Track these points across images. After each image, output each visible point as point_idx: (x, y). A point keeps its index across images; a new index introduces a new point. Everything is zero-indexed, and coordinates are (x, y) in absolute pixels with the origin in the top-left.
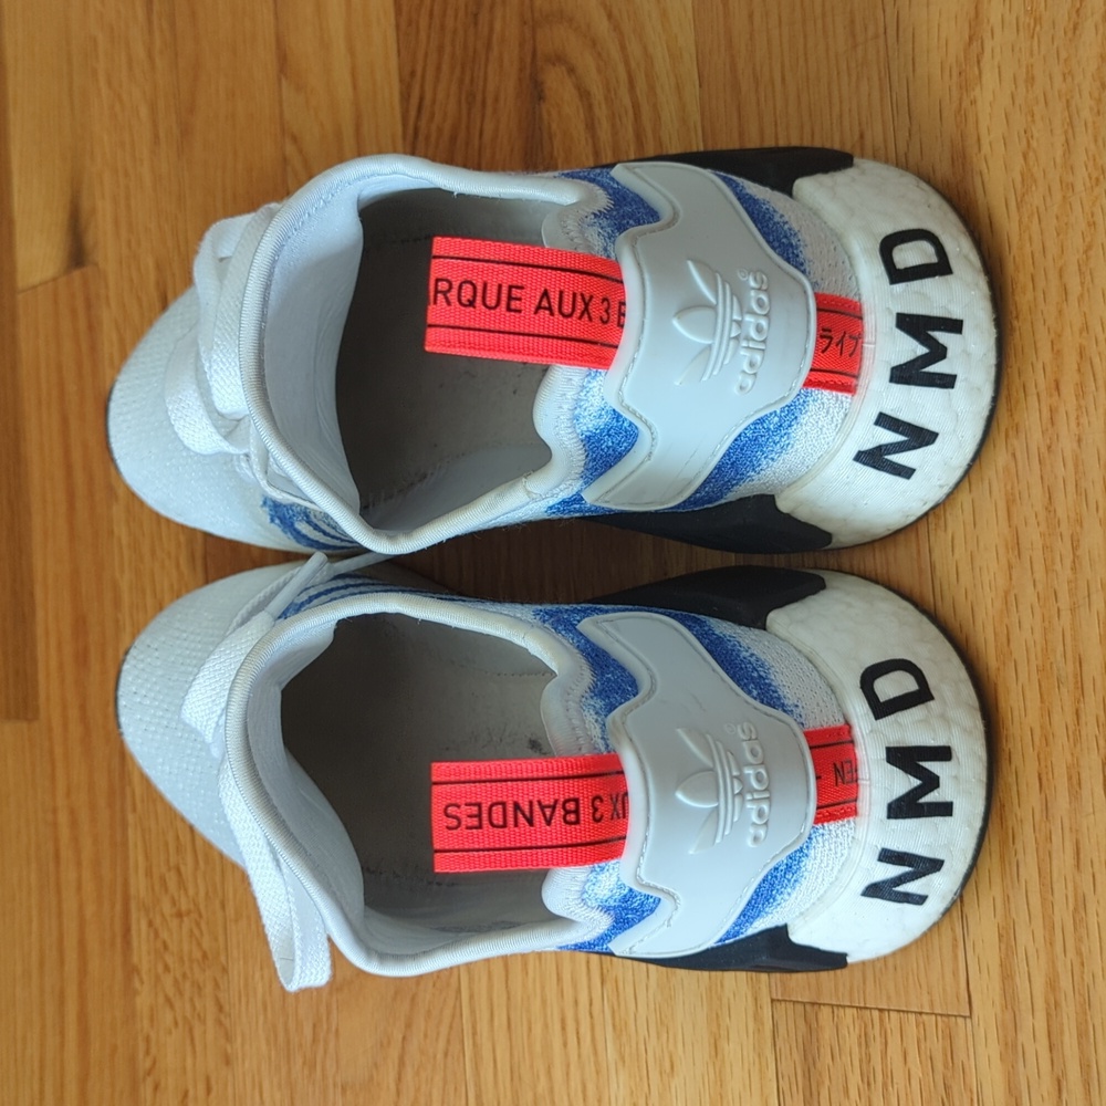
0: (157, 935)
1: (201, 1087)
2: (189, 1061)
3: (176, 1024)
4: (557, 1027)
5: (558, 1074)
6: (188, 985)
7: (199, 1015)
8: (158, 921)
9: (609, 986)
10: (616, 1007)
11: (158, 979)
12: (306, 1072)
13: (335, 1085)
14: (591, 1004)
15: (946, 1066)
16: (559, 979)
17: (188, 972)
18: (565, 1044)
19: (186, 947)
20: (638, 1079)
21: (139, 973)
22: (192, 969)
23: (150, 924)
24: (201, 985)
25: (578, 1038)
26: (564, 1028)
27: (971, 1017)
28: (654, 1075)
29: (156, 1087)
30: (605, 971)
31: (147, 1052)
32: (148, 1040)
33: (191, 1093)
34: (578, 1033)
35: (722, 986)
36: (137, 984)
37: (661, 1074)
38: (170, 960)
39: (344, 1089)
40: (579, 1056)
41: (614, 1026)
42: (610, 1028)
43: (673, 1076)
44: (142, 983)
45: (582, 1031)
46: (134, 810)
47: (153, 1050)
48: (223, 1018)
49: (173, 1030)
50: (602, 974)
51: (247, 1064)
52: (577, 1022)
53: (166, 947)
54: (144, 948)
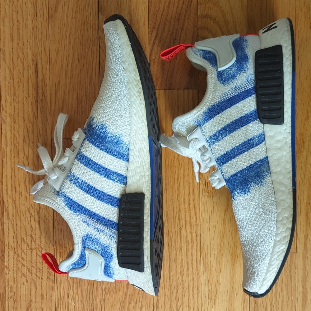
0: (18, 255)
1: (39, 299)
2: (33, 292)
3: (27, 281)
4: (186, 265)
5: (185, 276)
6: (34, 270)
7: (39, 278)
8: (19, 252)
9: (203, 255)
10: (204, 259)
11: (18, 268)
12: (89, 287)
13: (102, 289)
14: (197, 259)
15: (290, 263)
16: (187, 254)
17: (34, 266)
18: (188, 269)
19: (34, 258)
20: (210, 275)
21: (8, 268)
22: (36, 264)
23: (15, 253)
24: (41, 269)
25: (192, 268)
26: (188, 266)
27: (297, 253)
28: (215, 273)
29: (15, 301)
30: (202, 252)
31: (11, 292)
32: (11, 287)
33: (34, 300)
34: (192, 266)
35: (236, 252)
36: (7, 271)
37: (217, 273)
38: (25, 263)
39: (105, 290)
40: (192, 271)
41: (204, 264)
42: (202, 264)
43: (220, 272)
44: (9, 271)
45: (193, 266)
46: (9, 218)
47: (15, 290)
48: (51, 277)
49: (25, 284)
50: (201, 252)
51: (62, 289)
52: (192, 264)
53: (23, 259)
54: (11, 260)
